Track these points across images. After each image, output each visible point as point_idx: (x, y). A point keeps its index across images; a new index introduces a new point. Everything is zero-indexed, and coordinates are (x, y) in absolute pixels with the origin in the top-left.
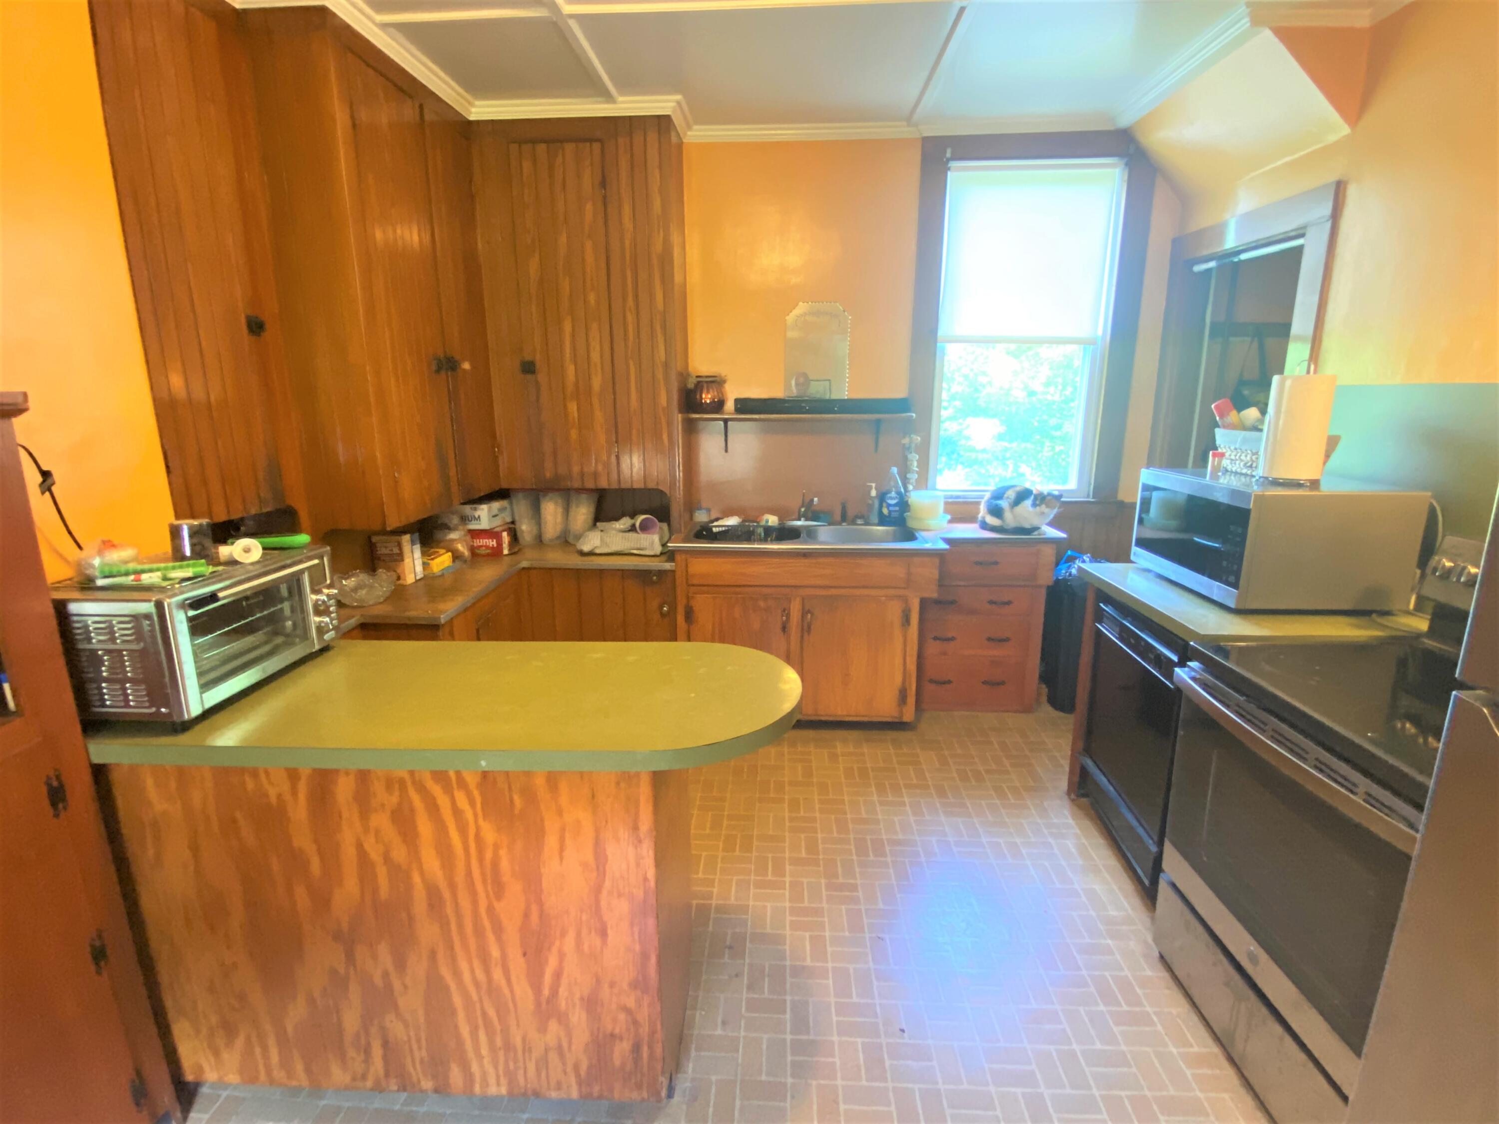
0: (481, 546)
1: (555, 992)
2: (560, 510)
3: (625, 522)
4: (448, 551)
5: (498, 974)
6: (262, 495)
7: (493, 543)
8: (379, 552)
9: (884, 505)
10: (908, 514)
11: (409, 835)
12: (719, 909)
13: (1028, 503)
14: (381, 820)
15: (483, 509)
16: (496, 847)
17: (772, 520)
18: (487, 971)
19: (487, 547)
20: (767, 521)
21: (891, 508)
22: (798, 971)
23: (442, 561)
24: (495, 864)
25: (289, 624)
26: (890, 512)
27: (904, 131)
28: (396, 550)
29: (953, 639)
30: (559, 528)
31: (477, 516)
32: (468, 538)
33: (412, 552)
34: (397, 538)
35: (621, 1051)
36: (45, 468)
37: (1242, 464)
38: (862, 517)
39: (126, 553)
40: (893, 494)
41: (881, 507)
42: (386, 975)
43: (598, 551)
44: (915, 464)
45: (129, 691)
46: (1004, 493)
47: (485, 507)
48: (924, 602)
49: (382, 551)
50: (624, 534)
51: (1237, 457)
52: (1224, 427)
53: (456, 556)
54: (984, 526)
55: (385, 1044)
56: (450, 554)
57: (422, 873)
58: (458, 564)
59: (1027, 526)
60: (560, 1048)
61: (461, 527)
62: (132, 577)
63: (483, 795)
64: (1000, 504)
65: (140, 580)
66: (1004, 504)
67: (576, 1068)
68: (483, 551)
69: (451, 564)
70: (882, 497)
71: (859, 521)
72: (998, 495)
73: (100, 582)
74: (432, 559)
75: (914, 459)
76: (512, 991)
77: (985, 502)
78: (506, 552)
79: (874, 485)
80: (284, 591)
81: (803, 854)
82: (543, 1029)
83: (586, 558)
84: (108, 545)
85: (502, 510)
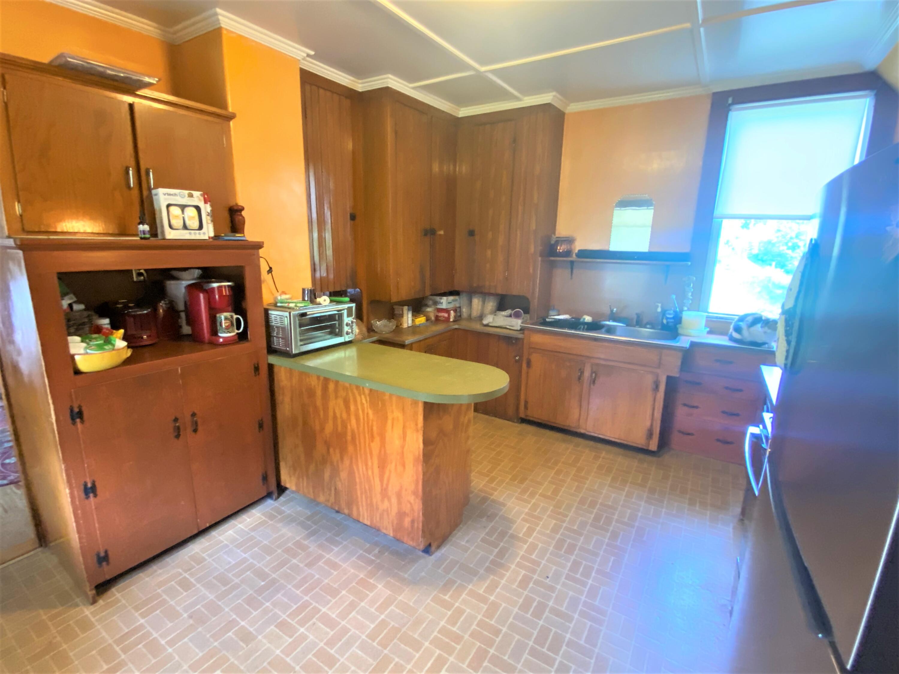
0: (441, 316)
1: (387, 485)
2: (481, 303)
3: (508, 312)
4: (424, 316)
5: (370, 473)
6: (348, 283)
7: (446, 315)
8: (395, 313)
9: (665, 318)
10: (680, 325)
11: (347, 408)
12: (493, 501)
13: (759, 326)
14: (340, 401)
15: (444, 299)
16: (372, 421)
17: (588, 319)
18: (367, 469)
19: (444, 317)
20: (585, 319)
22: (513, 537)
23: (421, 320)
24: (372, 426)
25: (337, 330)
26: (668, 322)
28: (401, 312)
29: (697, 407)
30: (479, 312)
31: (441, 302)
32: (436, 311)
33: (408, 314)
34: (401, 307)
35: (407, 521)
36: (271, 266)
38: (649, 324)
39: (287, 296)
40: (672, 312)
41: (662, 318)
42: (337, 462)
43: (491, 325)
44: (690, 294)
45: (280, 341)
46: (745, 318)
47: (445, 298)
48: (670, 379)
49: (396, 312)
50: (506, 318)
53: (428, 320)
54: (732, 339)
55: (336, 489)
56: (425, 317)
57: (350, 425)
58: (429, 322)
59: (760, 341)
60: (387, 511)
61: (433, 306)
62: (287, 304)
63: (370, 398)
64: (741, 325)
65: (289, 305)
66: (744, 325)
67: (393, 523)
68: (442, 319)
69: (425, 322)
70: (664, 313)
71: (648, 326)
72: (742, 319)
73: (279, 304)
74: (416, 319)
75: (690, 291)
76: (374, 482)
77: (734, 323)
78: (451, 320)
79: (660, 305)
80: (337, 317)
81: (549, 494)
82: (382, 501)
83: (485, 328)
84: (284, 293)
85: (454, 301)
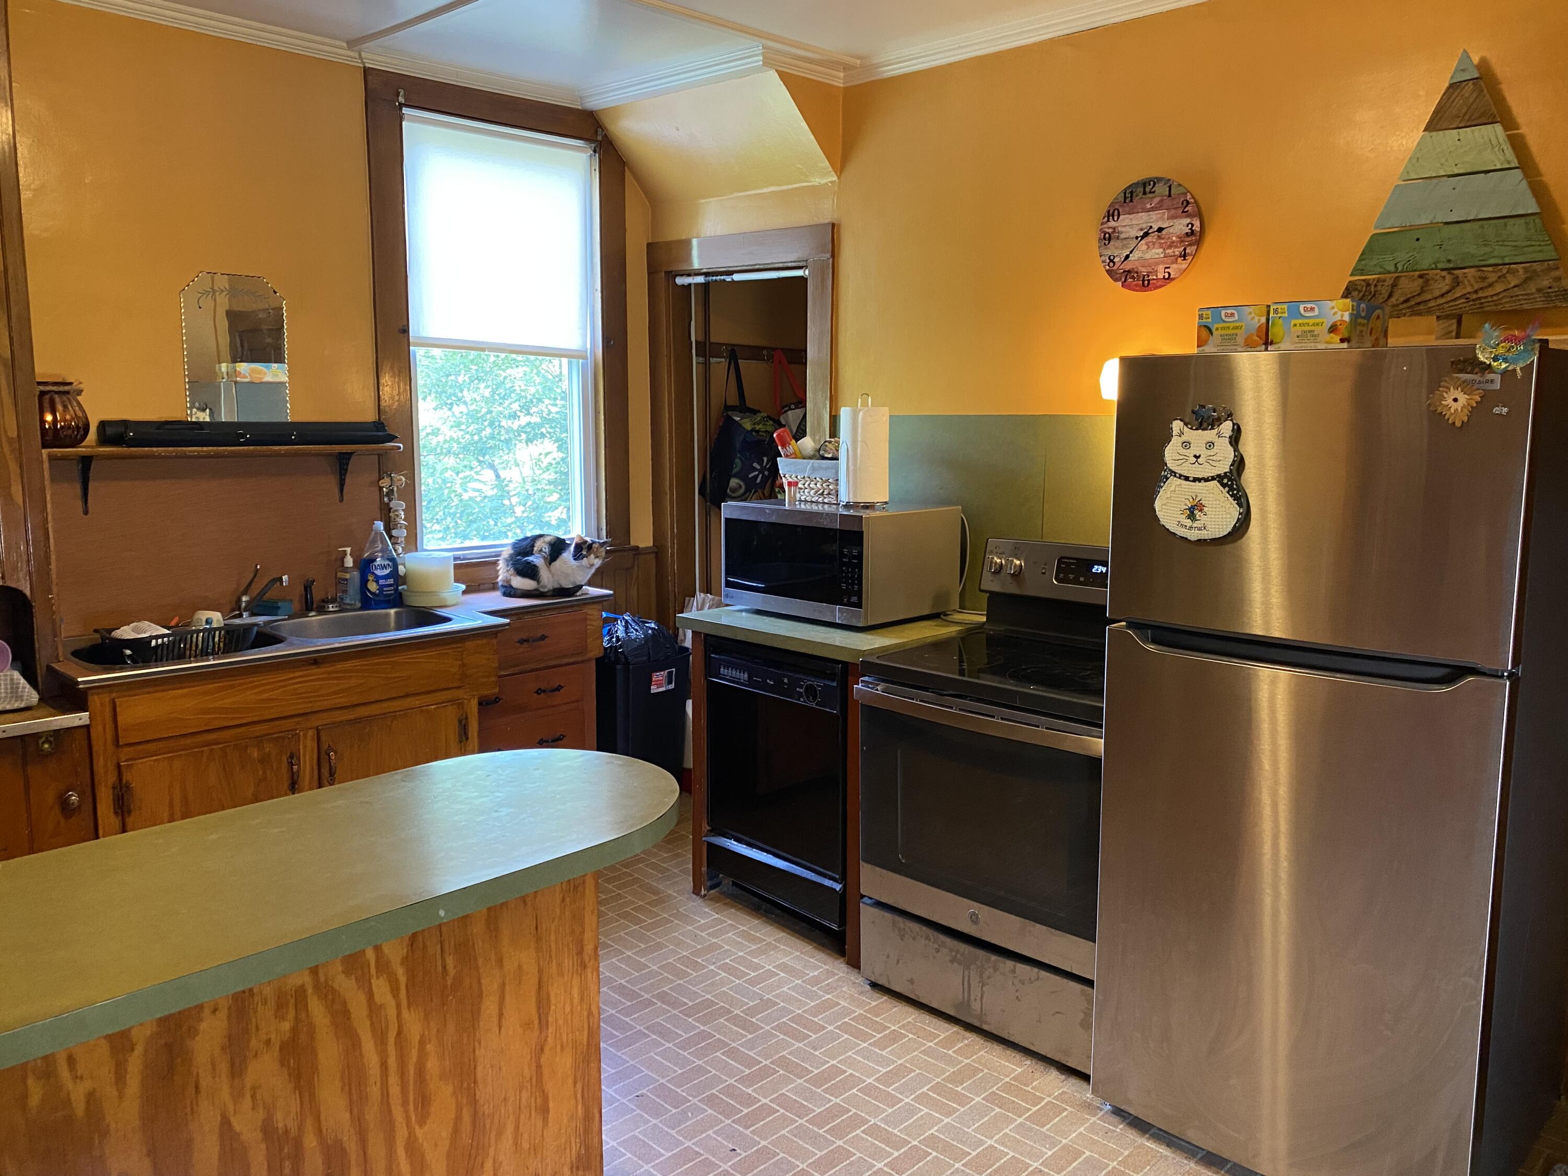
9: (371, 578)
13: (568, 555)
14: (263, 1068)
16: (423, 1043)
17: (213, 618)
20: (209, 622)
21: (382, 582)
24: (420, 1069)
26: (381, 588)
27: (340, 53)
37: (812, 492)
38: (333, 601)
40: (380, 562)
41: (364, 582)
44: (402, 516)
46: (533, 546)
48: (484, 703)
51: (806, 485)
52: (787, 456)
54: (510, 592)
57: (319, 1131)
59: (570, 585)
66: (536, 559)
70: (365, 566)
71: (332, 607)
72: (524, 548)
75: (399, 506)
77: (507, 560)
79: (348, 550)
